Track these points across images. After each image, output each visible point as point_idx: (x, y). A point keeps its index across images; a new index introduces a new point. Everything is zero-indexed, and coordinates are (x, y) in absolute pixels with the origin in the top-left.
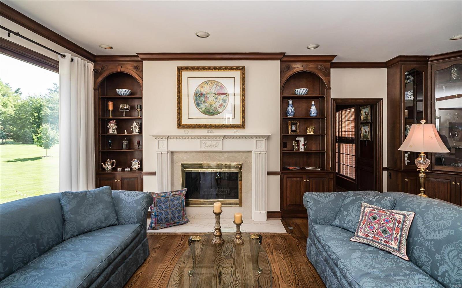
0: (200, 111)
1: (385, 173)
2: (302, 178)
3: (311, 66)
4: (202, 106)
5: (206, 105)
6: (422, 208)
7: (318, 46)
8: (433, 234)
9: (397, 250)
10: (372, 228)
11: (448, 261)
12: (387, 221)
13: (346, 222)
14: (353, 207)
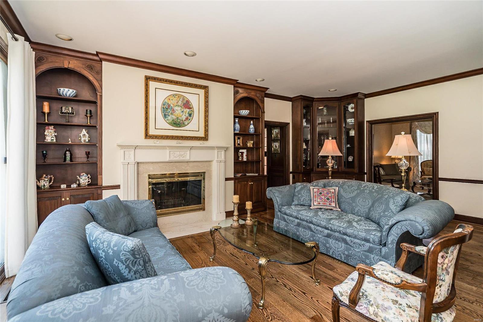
0: (167, 123)
1: (291, 175)
2: (247, 182)
3: (252, 93)
4: (169, 118)
5: (173, 117)
6: (341, 184)
7: (263, 80)
8: (350, 194)
9: (334, 207)
10: (321, 199)
11: (359, 204)
12: (328, 193)
13: (302, 201)
14: (303, 191)
